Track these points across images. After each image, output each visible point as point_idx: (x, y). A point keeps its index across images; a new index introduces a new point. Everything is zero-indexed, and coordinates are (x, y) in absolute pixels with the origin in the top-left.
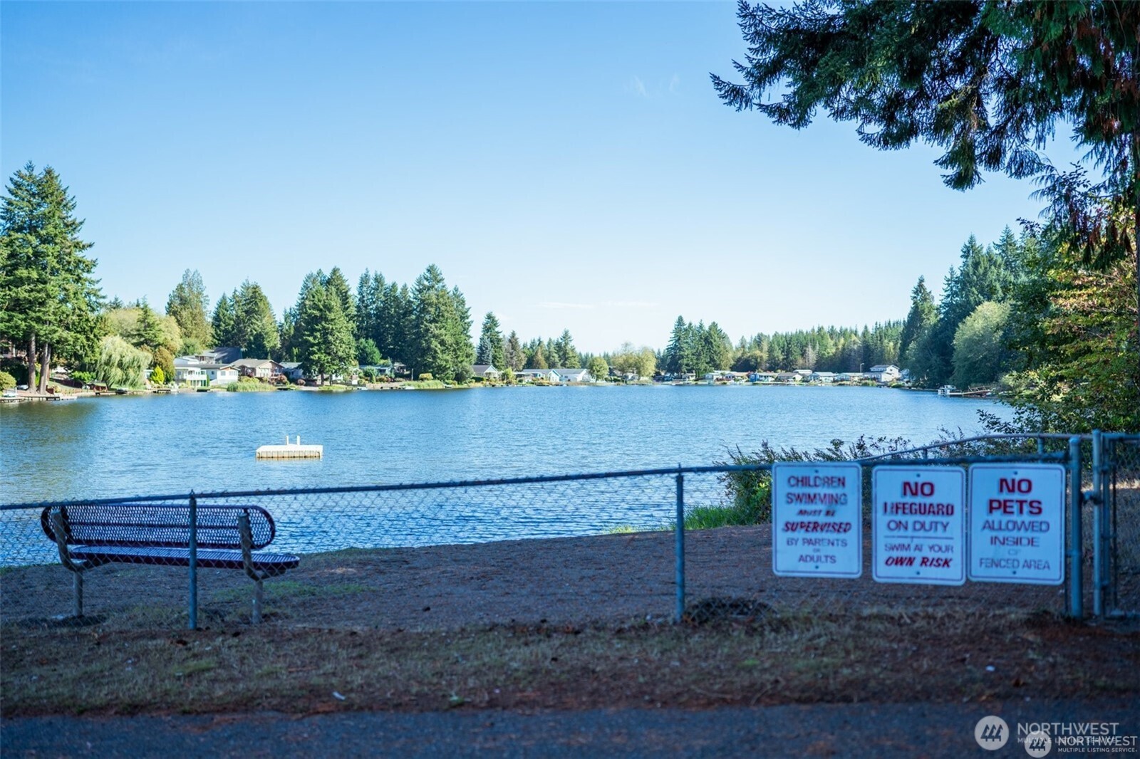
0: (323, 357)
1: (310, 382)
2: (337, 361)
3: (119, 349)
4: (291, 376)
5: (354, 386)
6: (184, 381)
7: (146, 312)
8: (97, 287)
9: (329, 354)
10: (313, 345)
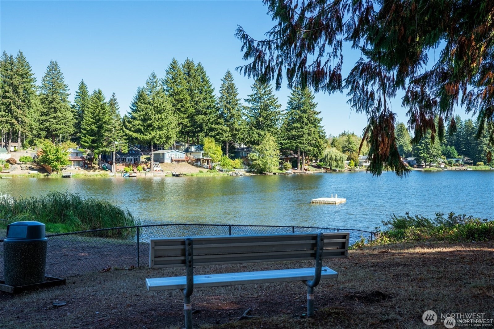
0: (425, 155)
1: (420, 166)
2: (432, 157)
3: (335, 153)
4: (411, 164)
5: (442, 168)
6: (362, 166)
7: (349, 137)
8: (322, 129)
9: (429, 154)
10: (421, 150)
